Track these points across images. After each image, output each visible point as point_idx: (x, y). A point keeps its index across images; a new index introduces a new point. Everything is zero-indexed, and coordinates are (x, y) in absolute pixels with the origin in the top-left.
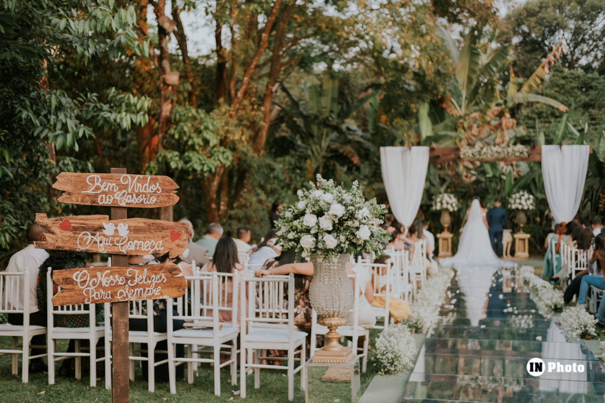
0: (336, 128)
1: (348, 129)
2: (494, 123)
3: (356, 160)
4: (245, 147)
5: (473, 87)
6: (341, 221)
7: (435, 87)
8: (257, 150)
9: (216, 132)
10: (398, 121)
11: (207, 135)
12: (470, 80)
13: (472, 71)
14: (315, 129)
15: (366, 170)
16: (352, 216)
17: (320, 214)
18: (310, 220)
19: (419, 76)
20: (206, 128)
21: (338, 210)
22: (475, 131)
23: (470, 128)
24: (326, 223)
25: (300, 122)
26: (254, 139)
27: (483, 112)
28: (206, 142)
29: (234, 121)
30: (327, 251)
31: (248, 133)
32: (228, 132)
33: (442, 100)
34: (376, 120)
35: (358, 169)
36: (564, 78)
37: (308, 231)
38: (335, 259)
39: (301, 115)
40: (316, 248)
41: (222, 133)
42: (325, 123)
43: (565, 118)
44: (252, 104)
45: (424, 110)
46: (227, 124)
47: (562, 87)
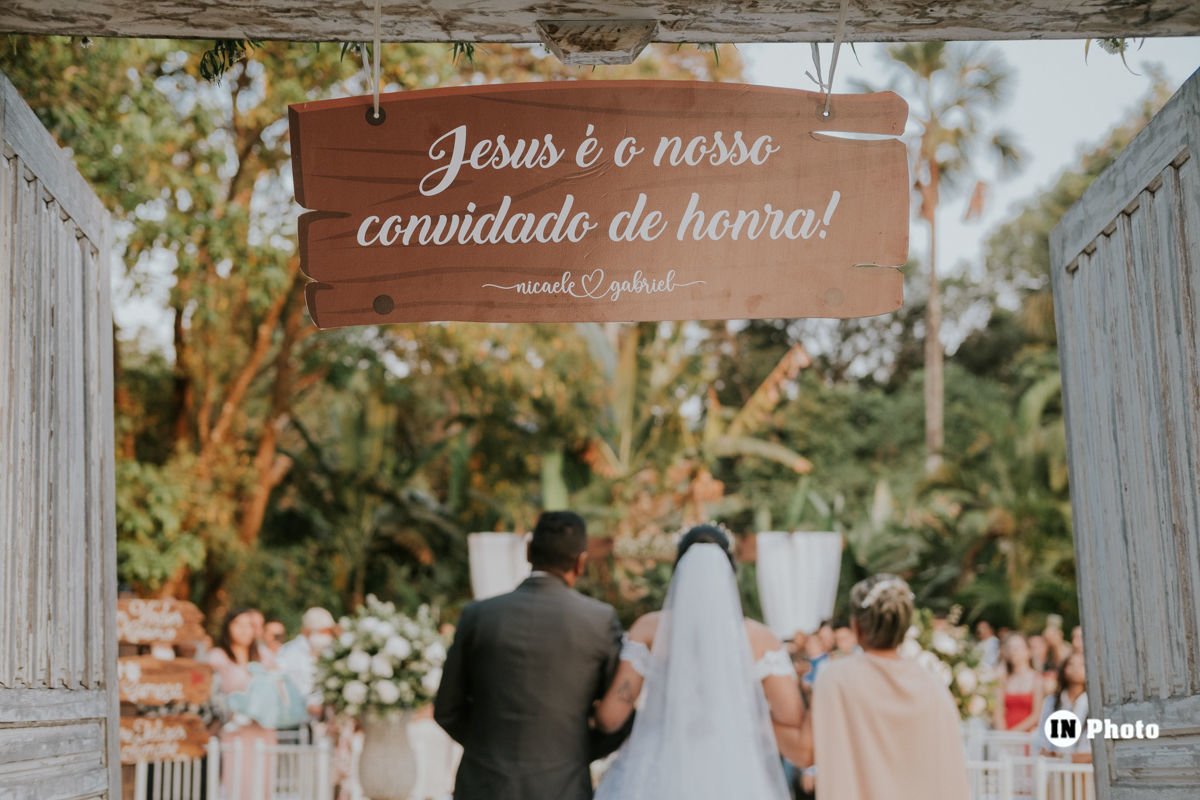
0: (390, 497)
1: (413, 499)
2: (683, 489)
3: (426, 557)
4: (224, 532)
5: (641, 424)
6: (404, 664)
7: (571, 427)
8: (245, 538)
9: (174, 505)
10: (504, 487)
11: (161, 512)
12: (636, 413)
13: (640, 396)
14: (350, 498)
15: (444, 575)
16: (417, 656)
17: (373, 651)
18: (359, 661)
19: (542, 406)
20: (160, 500)
21: (399, 648)
22: (645, 503)
23: (636, 499)
24: (383, 666)
25: (322, 483)
26: (239, 518)
27: (661, 470)
28: (159, 525)
29: (205, 485)
30: (382, 707)
31: (230, 507)
32: (194, 505)
33: (586, 446)
34: (465, 482)
35: (430, 573)
36: (822, 400)
37: (355, 676)
38: (394, 716)
39: (323, 470)
40: (368, 702)
41: (184, 506)
42: (370, 487)
43: (804, 482)
44: (239, 453)
45: (552, 466)
46: (193, 490)
47: (817, 417)
